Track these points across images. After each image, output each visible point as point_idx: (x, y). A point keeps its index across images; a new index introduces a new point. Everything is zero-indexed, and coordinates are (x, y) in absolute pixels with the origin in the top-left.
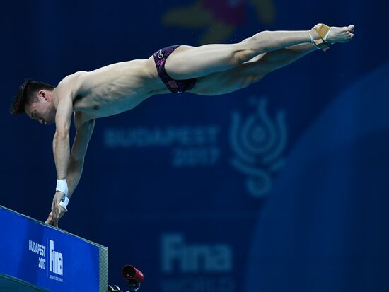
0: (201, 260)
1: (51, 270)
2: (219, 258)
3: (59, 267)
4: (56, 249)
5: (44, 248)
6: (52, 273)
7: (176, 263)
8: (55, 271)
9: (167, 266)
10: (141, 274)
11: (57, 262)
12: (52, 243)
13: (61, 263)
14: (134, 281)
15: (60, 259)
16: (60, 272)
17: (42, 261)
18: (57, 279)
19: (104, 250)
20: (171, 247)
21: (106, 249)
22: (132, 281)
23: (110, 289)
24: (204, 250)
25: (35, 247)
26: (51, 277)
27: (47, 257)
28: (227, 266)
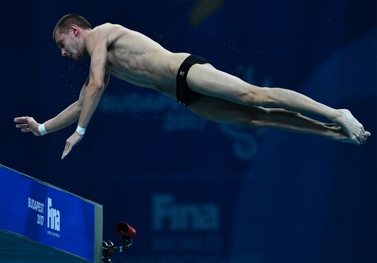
0: (190, 219)
1: (48, 227)
2: (207, 217)
3: (56, 224)
4: (54, 206)
5: (43, 205)
6: (50, 229)
7: (166, 221)
8: (52, 227)
9: (157, 225)
10: (134, 231)
11: (54, 218)
12: (50, 201)
13: (58, 220)
14: (128, 237)
15: (57, 216)
16: (58, 228)
17: (41, 217)
18: (54, 234)
19: (99, 208)
20: (162, 206)
21: (101, 206)
22: (125, 237)
23: (104, 245)
24: (193, 209)
25: (34, 205)
26: (48, 232)
27: (45, 214)
28: (214, 225)
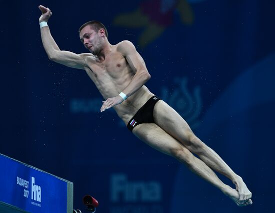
0: (139, 193)
1: (32, 198)
3: (38, 196)
4: (36, 183)
5: (28, 182)
6: (33, 201)
8: (35, 199)
9: (114, 197)
10: (97, 202)
11: (36, 192)
12: (33, 179)
13: (39, 193)
14: (92, 206)
15: (39, 191)
16: (39, 200)
17: (26, 192)
18: (37, 204)
19: (70, 185)
21: (72, 183)
22: (90, 207)
25: (21, 182)
26: (32, 203)
27: (30, 189)
28: (157, 197)
